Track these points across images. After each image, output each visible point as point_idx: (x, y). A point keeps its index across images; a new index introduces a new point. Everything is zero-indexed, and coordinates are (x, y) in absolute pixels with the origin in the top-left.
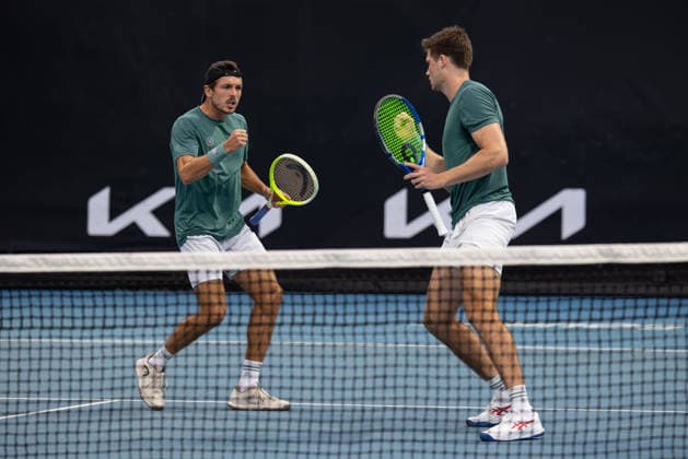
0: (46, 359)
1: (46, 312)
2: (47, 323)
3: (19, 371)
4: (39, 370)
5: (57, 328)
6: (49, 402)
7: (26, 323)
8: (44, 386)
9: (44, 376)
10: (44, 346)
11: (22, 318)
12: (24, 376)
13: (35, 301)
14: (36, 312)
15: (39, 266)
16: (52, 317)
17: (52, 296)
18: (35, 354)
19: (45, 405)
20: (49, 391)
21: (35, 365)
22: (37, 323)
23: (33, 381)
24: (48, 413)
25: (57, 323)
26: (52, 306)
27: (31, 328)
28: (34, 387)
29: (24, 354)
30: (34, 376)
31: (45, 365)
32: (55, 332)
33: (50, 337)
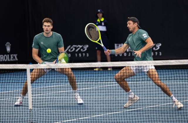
0: (182, 88)
1: (181, 75)
2: (181, 78)
3: (175, 91)
4: (180, 90)
5: (184, 79)
6: (183, 99)
7: (176, 78)
8: (182, 95)
9: (182, 92)
10: (181, 84)
11: (174, 77)
12: (176, 92)
13: (177, 72)
14: (178, 75)
15: (178, 63)
16: (182, 77)
17: (182, 71)
18: (179, 86)
19: (182, 100)
20: (183, 96)
21: (179, 89)
22: (178, 78)
23: (179, 93)
24: (183, 102)
25: (184, 78)
26: (182, 74)
27: (177, 79)
28: (179, 95)
29: (176, 86)
30: (179, 92)
31: (182, 89)
32: (184, 80)
33: (182, 82)
